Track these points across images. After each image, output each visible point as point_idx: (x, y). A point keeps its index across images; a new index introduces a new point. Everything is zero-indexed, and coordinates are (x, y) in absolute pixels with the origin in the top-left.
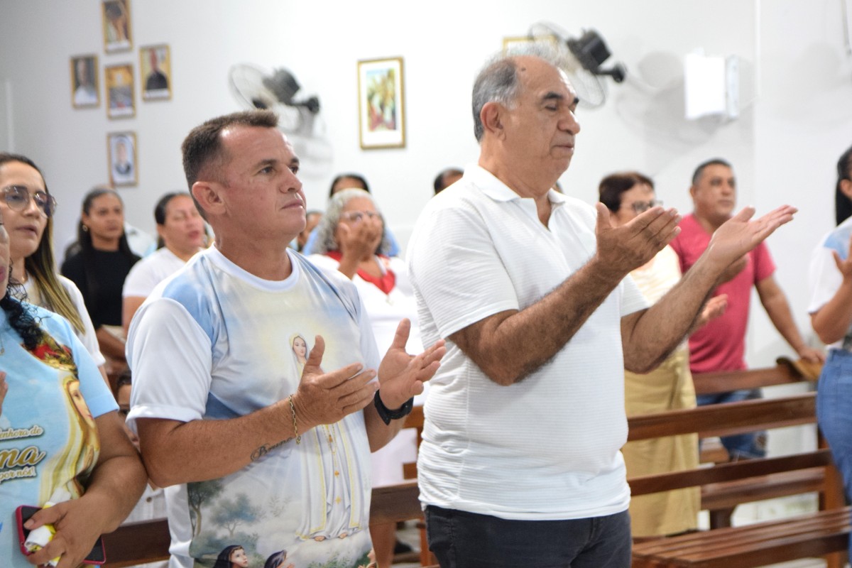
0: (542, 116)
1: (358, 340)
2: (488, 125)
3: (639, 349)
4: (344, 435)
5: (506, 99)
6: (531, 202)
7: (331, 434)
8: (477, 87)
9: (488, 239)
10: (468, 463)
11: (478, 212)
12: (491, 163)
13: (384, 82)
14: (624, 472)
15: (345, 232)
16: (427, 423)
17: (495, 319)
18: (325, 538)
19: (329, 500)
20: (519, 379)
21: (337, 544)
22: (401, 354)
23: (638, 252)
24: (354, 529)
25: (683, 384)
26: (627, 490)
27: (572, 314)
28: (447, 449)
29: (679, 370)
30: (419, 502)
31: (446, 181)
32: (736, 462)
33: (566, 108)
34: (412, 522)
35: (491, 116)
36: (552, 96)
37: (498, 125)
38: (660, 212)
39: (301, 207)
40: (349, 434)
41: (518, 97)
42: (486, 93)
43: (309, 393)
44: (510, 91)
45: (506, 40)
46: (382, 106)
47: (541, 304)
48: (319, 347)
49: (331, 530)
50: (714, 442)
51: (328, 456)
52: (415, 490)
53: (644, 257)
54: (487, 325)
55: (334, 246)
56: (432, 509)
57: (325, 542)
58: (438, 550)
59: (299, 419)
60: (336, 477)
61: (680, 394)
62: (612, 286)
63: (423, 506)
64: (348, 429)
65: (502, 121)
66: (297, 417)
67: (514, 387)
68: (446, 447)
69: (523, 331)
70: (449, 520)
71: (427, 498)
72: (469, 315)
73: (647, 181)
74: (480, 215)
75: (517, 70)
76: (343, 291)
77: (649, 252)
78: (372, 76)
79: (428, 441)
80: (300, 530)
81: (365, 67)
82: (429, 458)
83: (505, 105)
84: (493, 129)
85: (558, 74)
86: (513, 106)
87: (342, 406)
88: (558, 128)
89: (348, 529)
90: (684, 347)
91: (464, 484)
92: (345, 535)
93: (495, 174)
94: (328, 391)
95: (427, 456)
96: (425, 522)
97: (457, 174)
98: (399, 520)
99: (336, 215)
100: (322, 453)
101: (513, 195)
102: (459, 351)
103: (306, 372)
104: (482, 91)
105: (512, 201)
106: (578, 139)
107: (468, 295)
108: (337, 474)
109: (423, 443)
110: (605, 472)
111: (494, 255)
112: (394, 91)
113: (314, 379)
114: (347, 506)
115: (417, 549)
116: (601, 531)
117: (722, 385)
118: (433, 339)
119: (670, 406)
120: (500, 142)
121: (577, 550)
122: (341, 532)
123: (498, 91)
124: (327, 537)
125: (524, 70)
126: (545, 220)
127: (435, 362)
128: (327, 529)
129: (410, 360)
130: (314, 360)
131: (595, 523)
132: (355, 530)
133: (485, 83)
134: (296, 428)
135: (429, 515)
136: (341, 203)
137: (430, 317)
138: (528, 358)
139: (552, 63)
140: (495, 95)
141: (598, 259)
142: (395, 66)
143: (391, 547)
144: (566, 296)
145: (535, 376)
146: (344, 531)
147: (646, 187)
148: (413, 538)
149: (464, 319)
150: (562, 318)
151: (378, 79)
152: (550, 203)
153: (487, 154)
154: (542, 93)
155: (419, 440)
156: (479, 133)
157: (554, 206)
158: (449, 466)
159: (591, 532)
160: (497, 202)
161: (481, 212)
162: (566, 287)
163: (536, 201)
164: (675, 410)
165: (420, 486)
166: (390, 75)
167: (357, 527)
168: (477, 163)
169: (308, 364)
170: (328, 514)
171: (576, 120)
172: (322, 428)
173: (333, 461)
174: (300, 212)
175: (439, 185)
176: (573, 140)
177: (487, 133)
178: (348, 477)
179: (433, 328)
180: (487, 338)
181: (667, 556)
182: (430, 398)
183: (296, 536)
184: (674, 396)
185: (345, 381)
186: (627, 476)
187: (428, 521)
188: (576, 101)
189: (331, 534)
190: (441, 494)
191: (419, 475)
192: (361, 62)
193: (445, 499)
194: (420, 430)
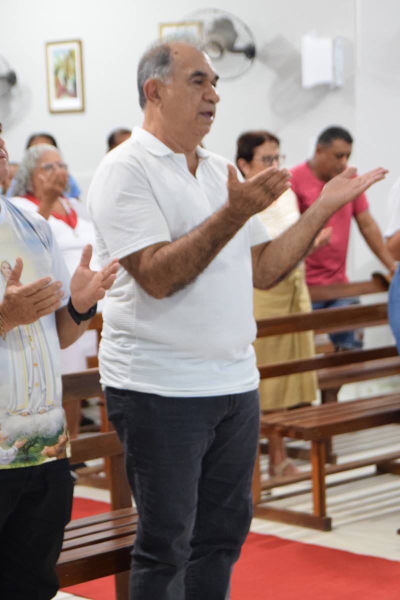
0: (190, 89)
1: (50, 265)
2: (150, 96)
3: (264, 272)
4: (40, 334)
5: (163, 76)
6: (182, 156)
7: (31, 335)
8: (141, 67)
9: (148, 187)
10: (136, 354)
11: (141, 165)
12: (152, 127)
13: (67, 61)
14: (254, 360)
15: (42, 182)
16: (105, 326)
17: (152, 249)
18: (29, 414)
19: (30, 385)
20: (169, 294)
21: (39, 418)
22: (86, 271)
23: (258, 201)
24: (49, 406)
25: (300, 294)
26: (257, 374)
27: (208, 247)
28: (120, 344)
29: (297, 283)
30: (100, 385)
31: (117, 139)
32: (340, 353)
33: (209, 83)
34: (94, 400)
35: (151, 90)
36: (199, 74)
37: (157, 97)
38: (275, 171)
39: (5, 159)
40: (44, 334)
41: (172, 74)
42: (148, 71)
43: (11, 300)
44: (166, 70)
45: (162, 26)
46: (66, 79)
47: (185, 239)
48: (20, 265)
49: (33, 406)
50: (324, 338)
51: (28, 350)
52: (97, 376)
53: (263, 205)
54: (146, 254)
55: (30, 189)
56: (110, 389)
57: (29, 416)
58: (115, 420)
59: (3, 321)
60: (34, 367)
61: (298, 301)
62: (239, 227)
63: (103, 388)
64: (42, 330)
65: (160, 94)
66: (2, 319)
67: (166, 301)
68: (119, 343)
69: (173, 258)
70: (122, 398)
71: (106, 381)
72: (132, 245)
73: (274, 139)
74: (142, 167)
75: (172, 54)
76: (39, 227)
77: (267, 201)
78: (57, 55)
79: (106, 338)
80: (9, 407)
81: (52, 48)
82: (107, 351)
83: (162, 80)
84: (152, 98)
85: (203, 57)
86: (169, 82)
87: (37, 310)
88: (203, 99)
89: (46, 406)
90: (302, 266)
91: (134, 371)
92: (43, 411)
93: (155, 135)
94: (25, 299)
95: (106, 350)
96: (105, 401)
97: (126, 133)
98: (83, 398)
99: (32, 164)
100: (24, 348)
101: (168, 151)
102: (126, 272)
103: (9, 285)
104: (145, 69)
105: (168, 156)
106: (219, 108)
107: (131, 230)
108: (35, 365)
109: (103, 340)
110: (240, 361)
111: (152, 199)
112: (74, 66)
113: (14, 290)
114: (43, 388)
115: (98, 422)
116: (237, 404)
117: (330, 295)
118: (108, 261)
119: (291, 311)
120: (158, 110)
121: (219, 418)
122: (41, 408)
123: (157, 70)
124: (30, 413)
125: (176, 53)
126: (193, 171)
127: (112, 275)
128: (30, 406)
129: (94, 275)
130: (15, 277)
131: (232, 398)
132: (51, 407)
133: (147, 64)
134: (2, 328)
135: (107, 394)
136: (36, 156)
137: (104, 246)
138: (176, 279)
139: (198, 48)
140: (154, 73)
141: (228, 206)
142: (75, 47)
143: (78, 420)
144: (204, 234)
145: (181, 293)
146: (43, 408)
147: (273, 144)
148: (95, 414)
149: (129, 248)
150: (201, 250)
151: (62, 57)
152: (197, 157)
153: (150, 119)
154: (190, 71)
155: (99, 338)
156: (143, 103)
157: (200, 160)
158: (122, 358)
159: (230, 404)
160: (156, 157)
161: (143, 165)
162: (205, 226)
163: (187, 156)
164: (295, 313)
165: (101, 373)
166: (71, 54)
167: (53, 405)
168: (142, 126)
169: (11, 279)
170: (30, 395)
171: (217, 93)
172: (24, 327)
173: (32, 356)
174: (4, 163)
175: (113, 142)
176: (215, 108)
177: (148, 103)
178: (44, 368)
179: (107, 254)
180: (146, 264)
181: (287, 424)
182: (106, 306)
183: (6, 411)
184: (294, 302)
185: (39, 290)
186: (258, 363)
187: (108, 398)
188: (217, 78)
189: (33, 410)
190: (116, 378)
191: (100, 365)
192: (49, 44)
193: (119, 382)
194: (99, 330)
